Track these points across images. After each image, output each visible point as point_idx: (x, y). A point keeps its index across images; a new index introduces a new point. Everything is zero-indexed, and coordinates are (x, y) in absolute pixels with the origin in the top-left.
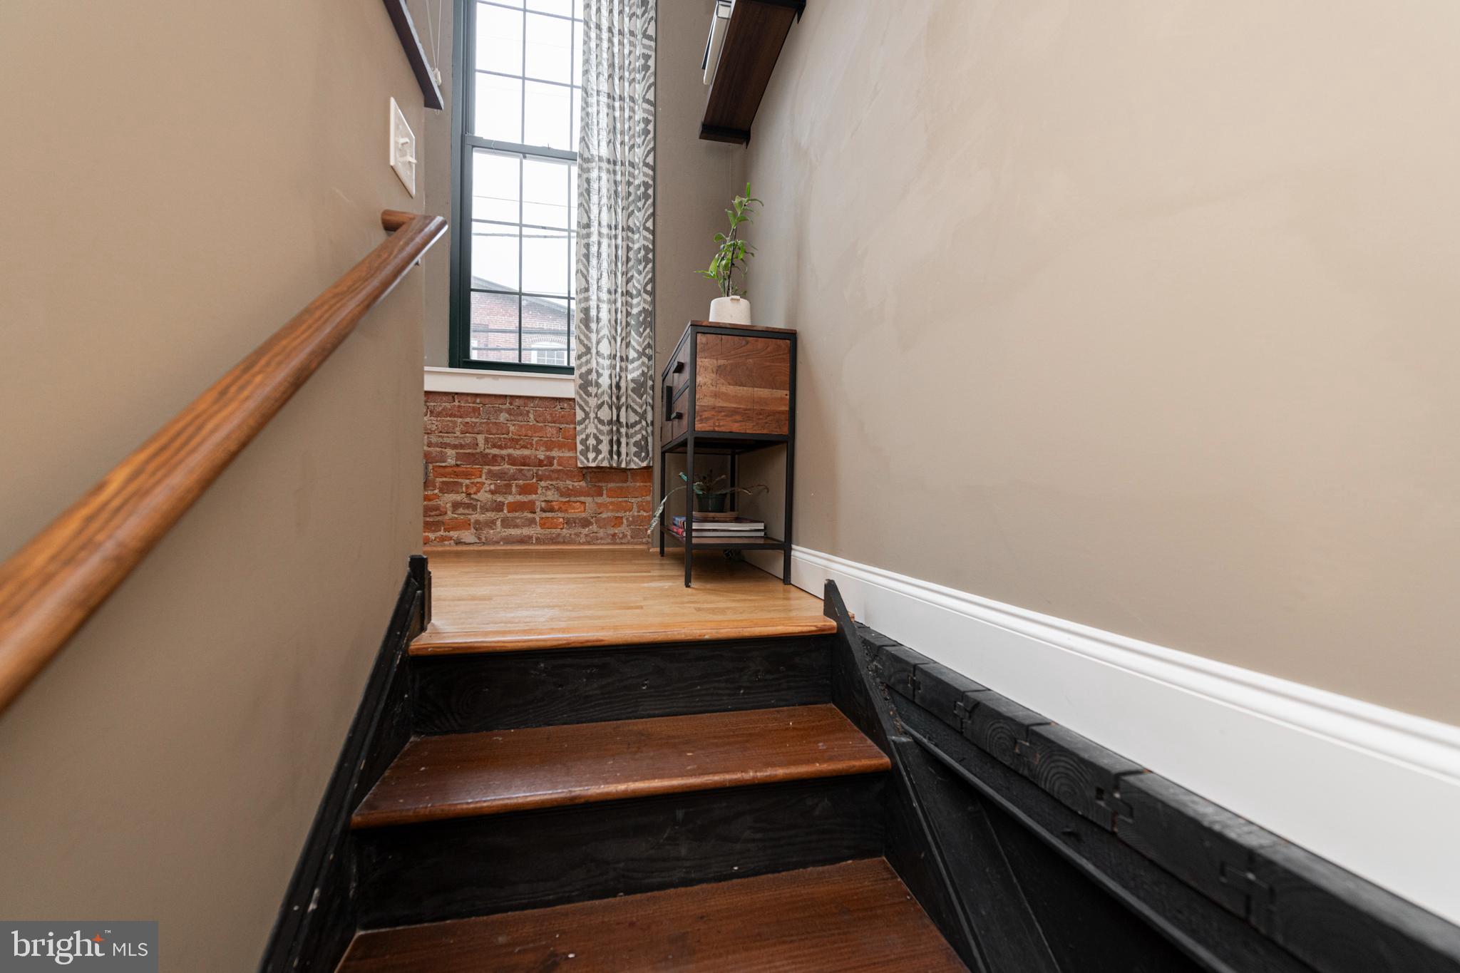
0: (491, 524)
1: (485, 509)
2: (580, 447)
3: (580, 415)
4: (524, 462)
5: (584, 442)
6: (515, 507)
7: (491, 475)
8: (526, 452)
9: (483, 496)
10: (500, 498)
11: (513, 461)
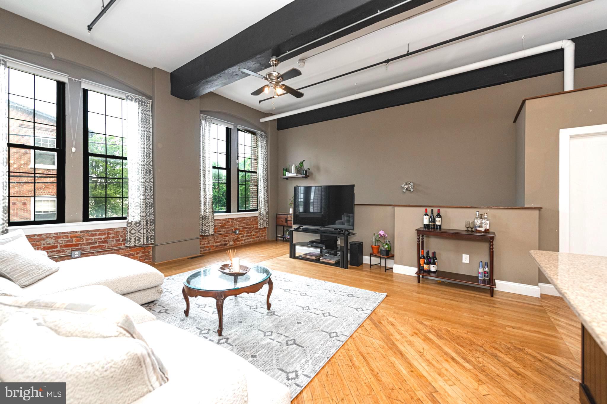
0: (246, 239)
1: (245, 237)
2: (259, 224)
3: (259, 219)
4: (251, 228)
5: (260, 223)
6: (249, 236)
7: (246, 231)
8: (250, 226)
9: (245, 235)
10: (247, 235)
11: (249, 228)
